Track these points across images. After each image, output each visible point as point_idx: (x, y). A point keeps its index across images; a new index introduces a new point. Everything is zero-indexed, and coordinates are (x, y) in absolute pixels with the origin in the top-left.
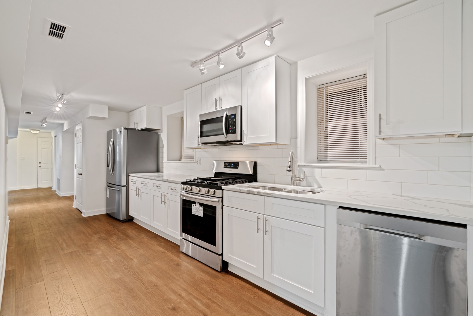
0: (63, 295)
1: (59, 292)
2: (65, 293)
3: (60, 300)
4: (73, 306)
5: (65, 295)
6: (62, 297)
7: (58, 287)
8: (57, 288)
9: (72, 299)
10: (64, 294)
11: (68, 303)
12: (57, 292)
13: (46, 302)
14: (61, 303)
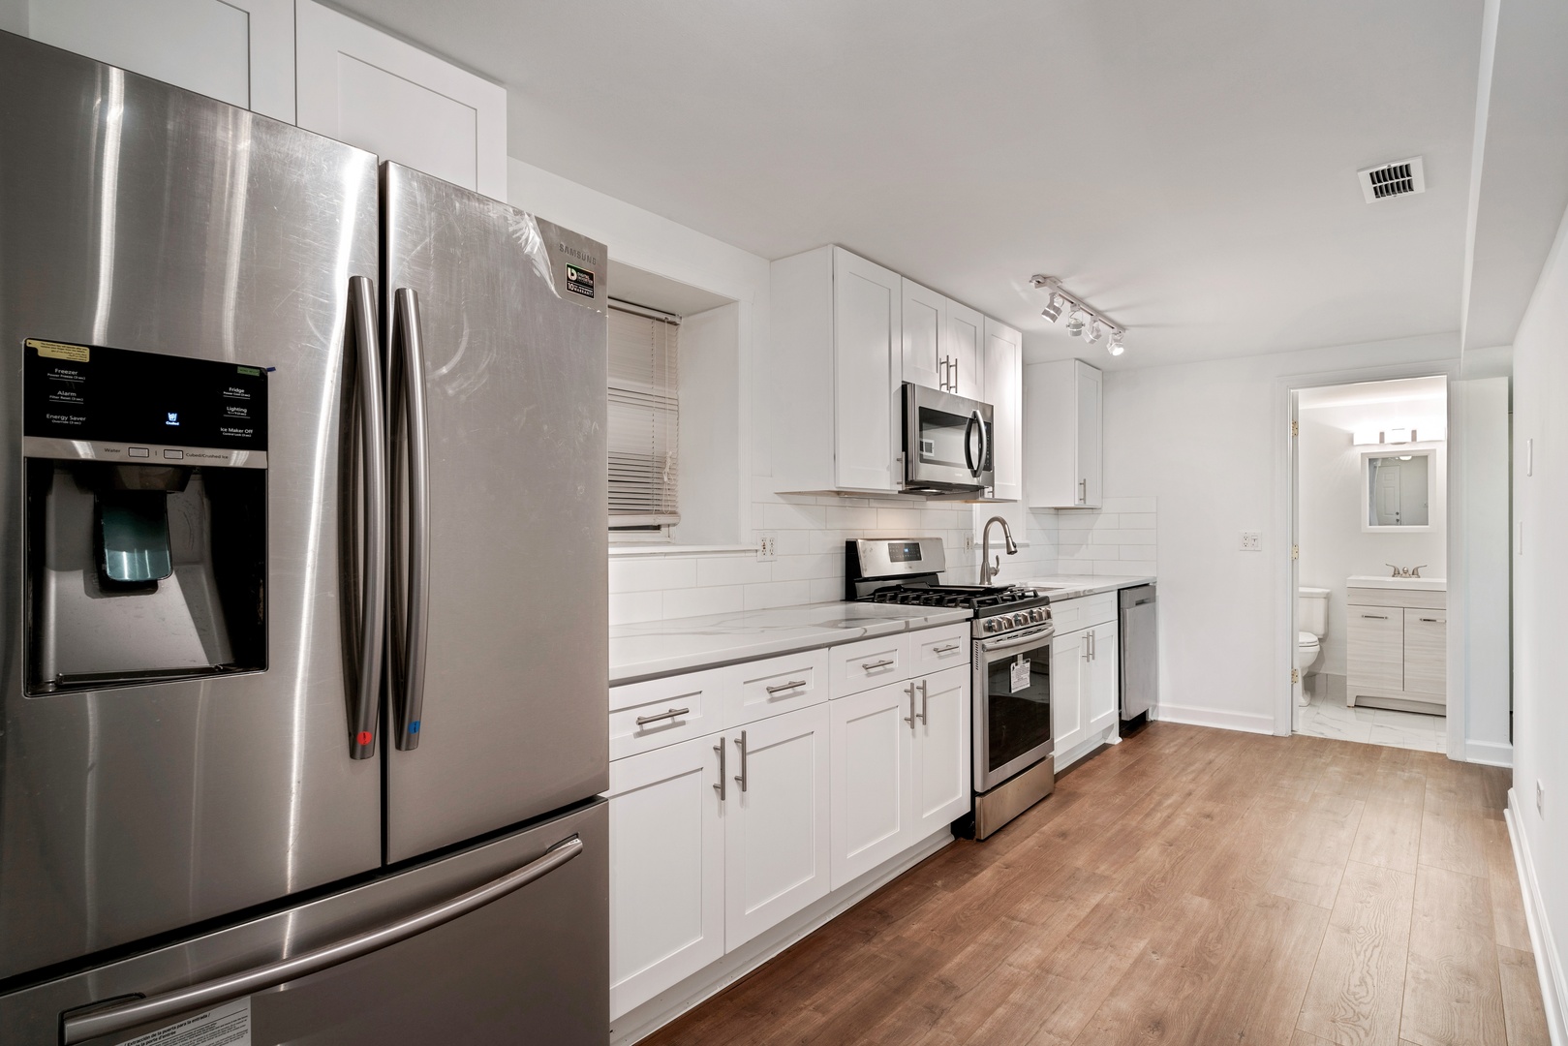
0: (1362, 953)
1: (1366, 968)
2: (1354, 956)
3: (1375, 946)
4: (1355, 918)
5: (1358, 949)
6: (1366, 950)
7: (1363, 982)
8: (1368, 980)
9: (1348, 931)
10: (1358, 955)
11: (1361, 931)
12: (1373, 970)
13: (1413, 966)
14: (1377, 942)
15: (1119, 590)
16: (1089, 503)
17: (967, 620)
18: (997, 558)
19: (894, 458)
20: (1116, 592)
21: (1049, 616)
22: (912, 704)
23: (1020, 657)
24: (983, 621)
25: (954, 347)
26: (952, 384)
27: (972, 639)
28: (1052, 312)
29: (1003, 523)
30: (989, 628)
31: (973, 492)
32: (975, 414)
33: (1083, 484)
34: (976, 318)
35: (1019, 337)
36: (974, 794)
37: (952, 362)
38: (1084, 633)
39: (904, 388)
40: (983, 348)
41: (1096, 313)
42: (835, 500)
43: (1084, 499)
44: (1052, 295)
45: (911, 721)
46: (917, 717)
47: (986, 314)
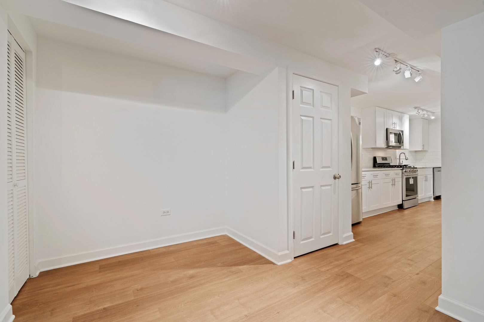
15: (433, 168)
16: (425, 149)
17: (401, 170)
18: (402, 161)
19: (385, 141)
20: (432, 168)
21: (417, 171)
22: (393, 182)
23: (411, 178)
24: (404, 170)
25: (395, 120)
26: (395, 127)
27: (402, 173)
28: (418, 113)
29: (404, 154)
30: (406, 172)
31: (399, 147)
32: (400, 133)
33: (423, 145)
34: (399, 114)
35: (408, 116)
36: (403, 201)
37: (395, 123)
38: (425, 176)
39: (387, 129)
40: (401, 119)
41: (427, 111)
42: (371, 149)
43: (424, 149)
44: (418, 110)
45: (393, 184)
46: (393, 185)
47: (401, 113)
